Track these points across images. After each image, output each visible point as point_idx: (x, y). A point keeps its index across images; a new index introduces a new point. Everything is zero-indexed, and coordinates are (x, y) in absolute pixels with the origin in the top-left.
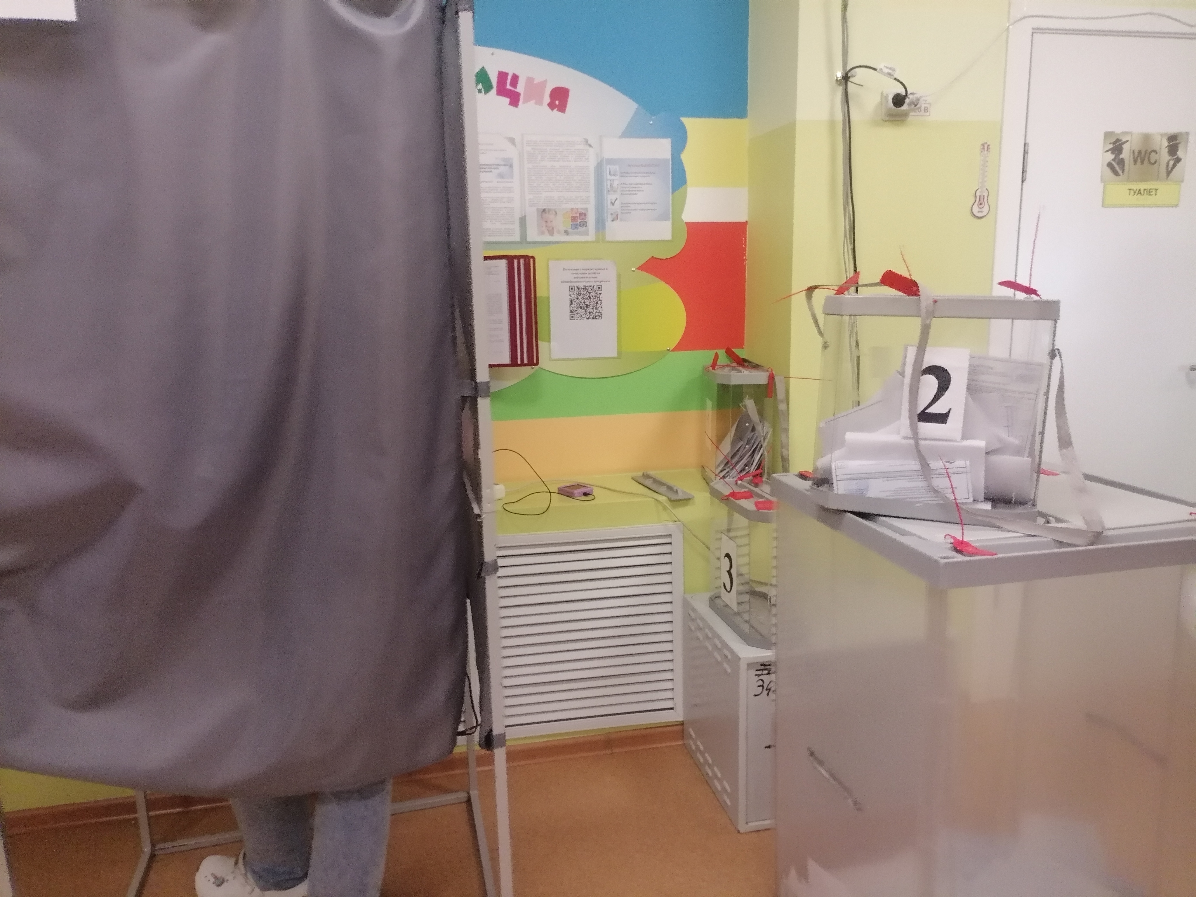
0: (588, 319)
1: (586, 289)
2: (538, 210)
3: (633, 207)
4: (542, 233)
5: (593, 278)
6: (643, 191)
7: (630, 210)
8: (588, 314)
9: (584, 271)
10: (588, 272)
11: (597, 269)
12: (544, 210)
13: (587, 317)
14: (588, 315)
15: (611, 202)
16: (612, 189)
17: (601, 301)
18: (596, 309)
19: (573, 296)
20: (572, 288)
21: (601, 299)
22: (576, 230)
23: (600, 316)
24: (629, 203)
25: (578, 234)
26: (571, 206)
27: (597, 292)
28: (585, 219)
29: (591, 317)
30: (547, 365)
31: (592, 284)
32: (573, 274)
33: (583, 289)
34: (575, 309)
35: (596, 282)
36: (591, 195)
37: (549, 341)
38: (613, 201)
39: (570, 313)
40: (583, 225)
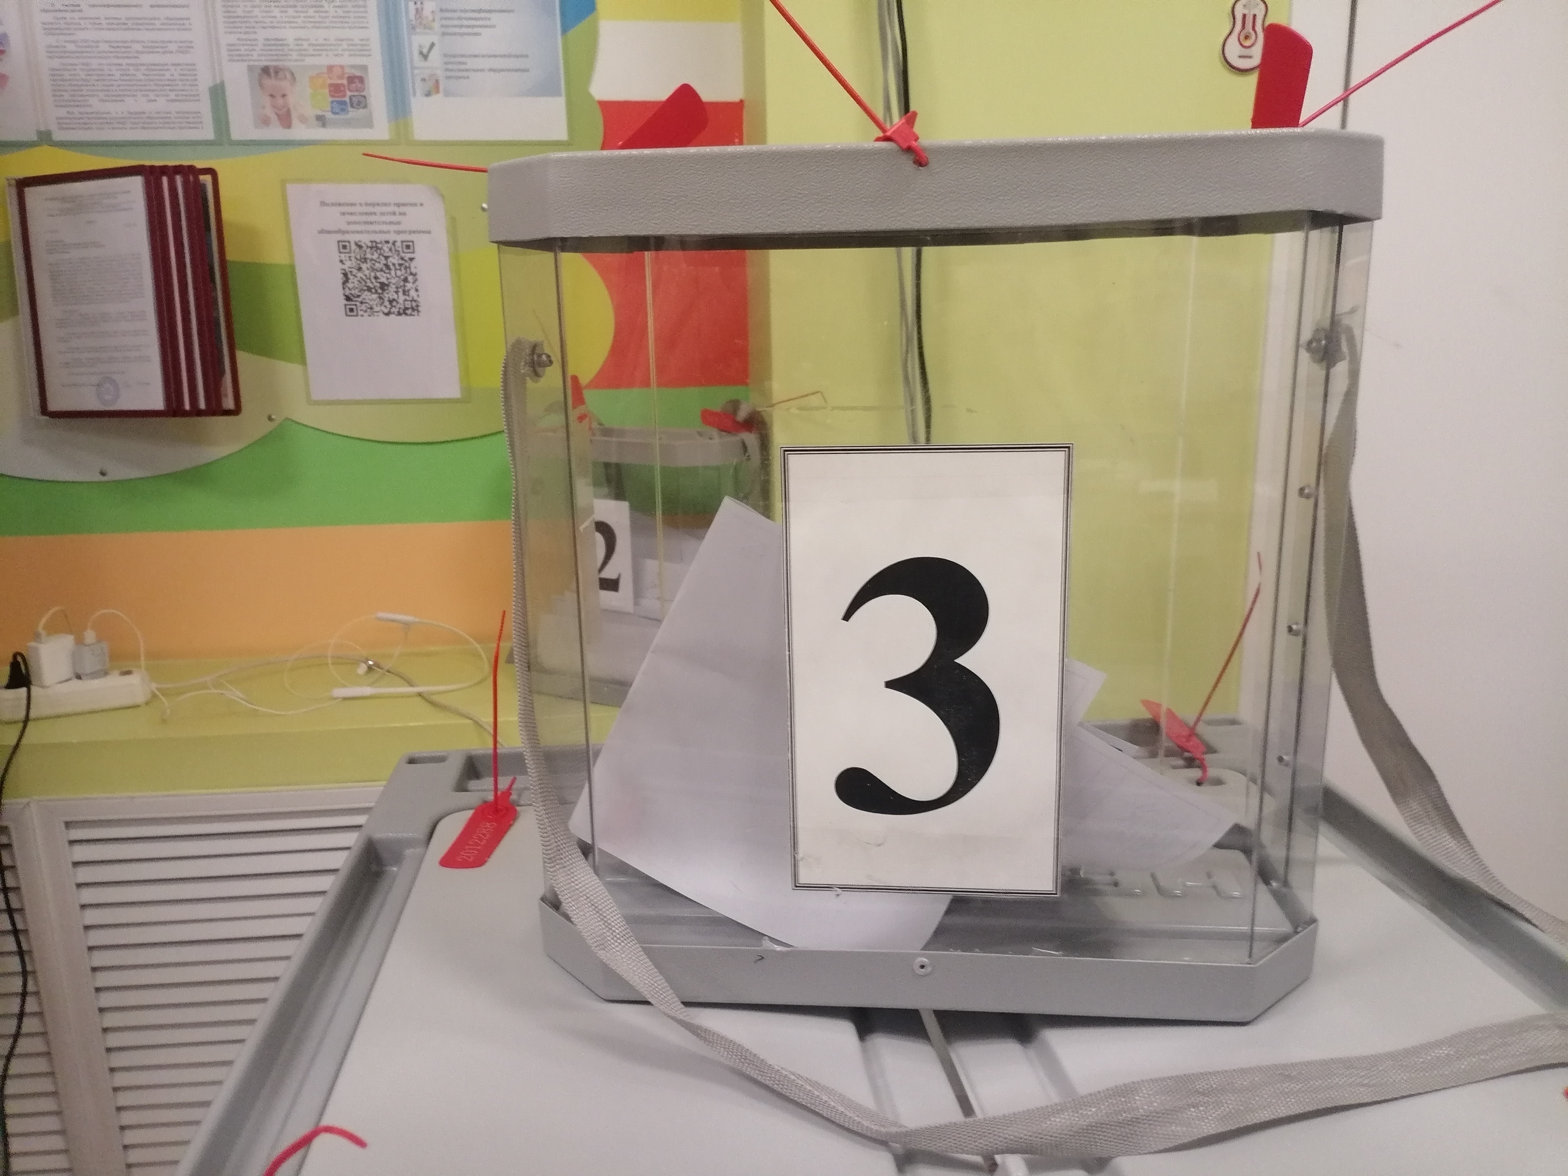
0: (387, 314)
1: (377, 248)
2: (251, 69)
3: (472, 63)
4: (265, 122)
5: (391, 223)
6: (494, 26)
7: (467, 70)
8: (387, 303)
9: (370, 209)
10: (377, 209)
11: (398, 205)
12: (266, 70)
13: (386, 311)
14: (386, 307)
15: (421, 53)
16: (420, 23)
17: (414, 275)
18: (405, 293)
19: (348, 264)
20: (343, 246)
21: (413, 270)
22: (342, 116)
23: (416, 309)
24: (463, 56)
25: (348, 124)
26: (324, 60)
27: (403, 255)
28: (363, 91)
29: (393, 310)
30: (304, 414)
31: (391, 237)
32: (343, 214)
33: (371, 248)
34: (356, 292)
35: (398, 232)
36: (373, 33)
37: (303, 361)
38: (425, 51)
39: (345, 302)
40: (359, 103)
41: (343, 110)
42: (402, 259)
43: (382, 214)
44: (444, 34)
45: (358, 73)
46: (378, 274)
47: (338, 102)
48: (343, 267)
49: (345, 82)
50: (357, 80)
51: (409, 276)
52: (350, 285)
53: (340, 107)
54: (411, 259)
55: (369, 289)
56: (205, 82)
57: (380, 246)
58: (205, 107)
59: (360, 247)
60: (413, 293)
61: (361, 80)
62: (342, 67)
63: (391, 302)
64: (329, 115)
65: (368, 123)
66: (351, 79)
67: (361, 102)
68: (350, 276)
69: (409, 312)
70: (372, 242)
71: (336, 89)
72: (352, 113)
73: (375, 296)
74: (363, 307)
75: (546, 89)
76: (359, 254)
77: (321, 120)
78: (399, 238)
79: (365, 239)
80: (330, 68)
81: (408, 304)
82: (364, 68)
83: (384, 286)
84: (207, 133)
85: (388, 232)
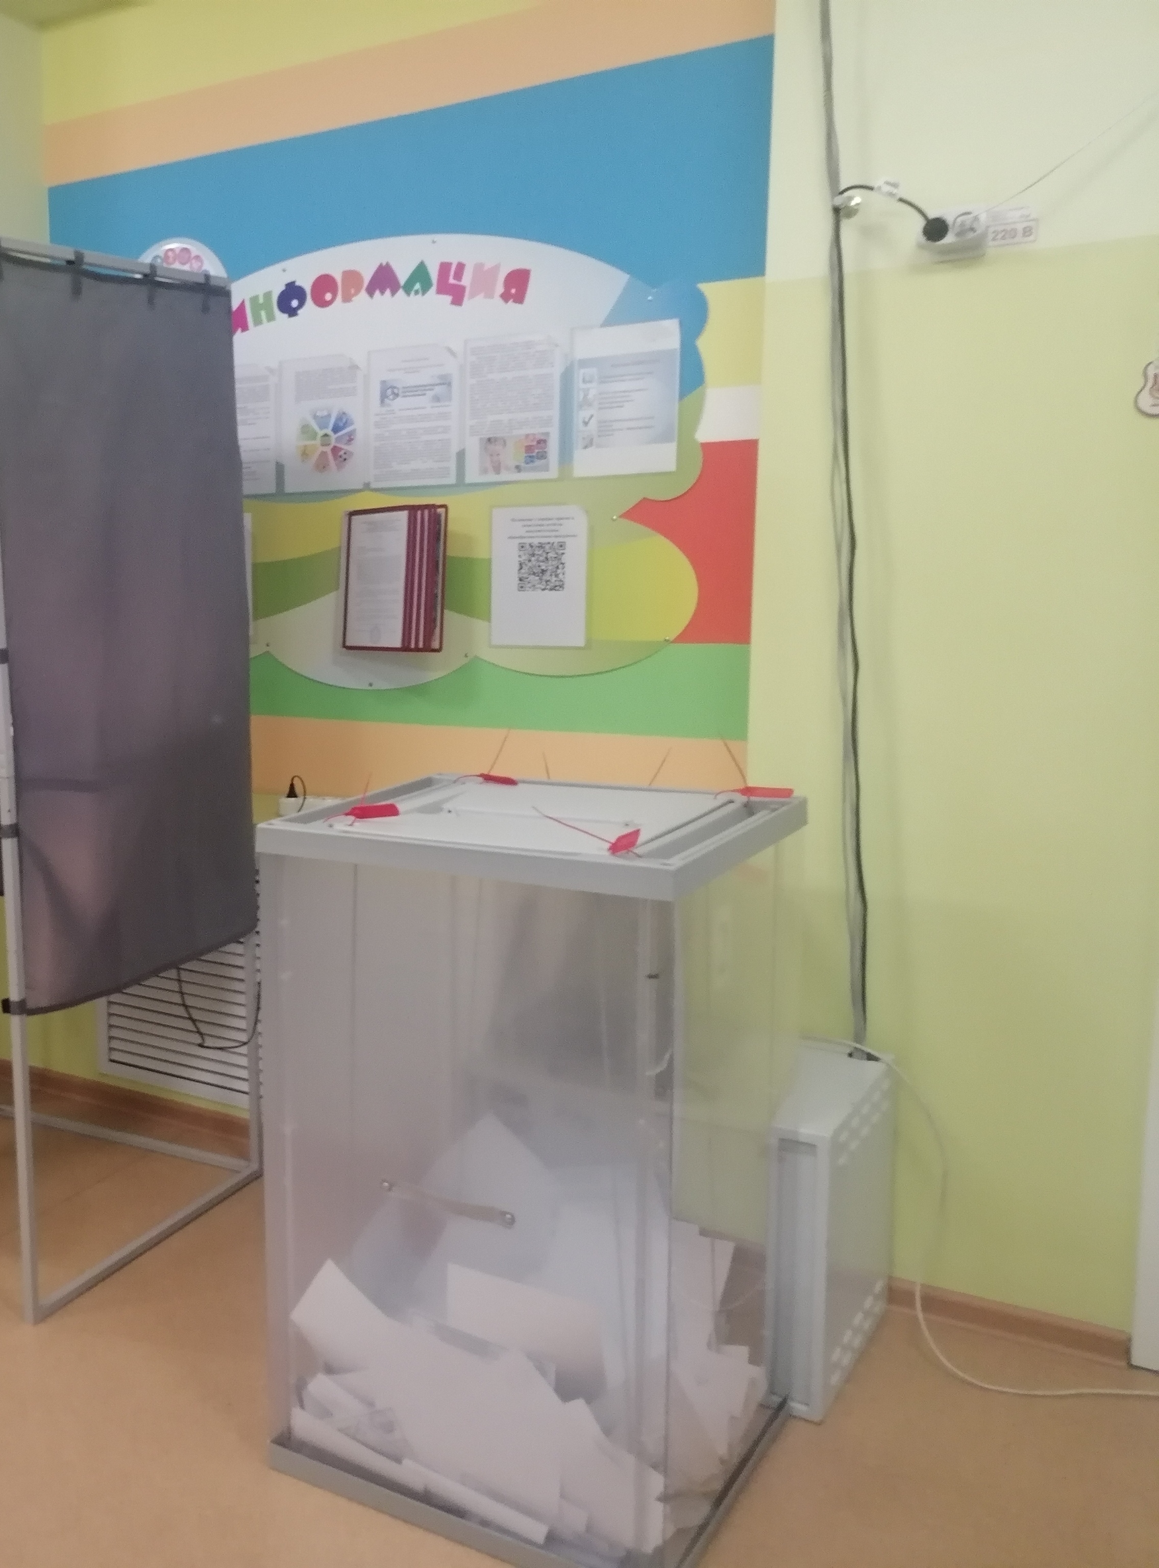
0: (543, 590)
2: (481, 439)
3: (617, 425)
4: (484, 471)
5: (553, 531)
7: (611, 430)
8: (544, 583)
9: (540, 522)
10: (545, 522)
11: (558, 519)
12: (489, 440)
13: (543, 587)
14: (543, 585)
15: (584, 422)
16: (586, 403)
17: (563, 564)
18: (557, 576)
19: (524, 558)
20: (522, 547)
21: (563, 562)
22: (531, 465)
23: (562, 586)
24: (611, 421)
25: (534, 469)
26: (526, 431)
27: (557, 551)
28: (545, 449)
29: (548, 587)
30: (486, 654)
31: (551, 540)
32: (525, 526)
33: (539, 547)
34: (525, 576)
35: (556, 537)
36: (555, 413)
37: (489, 620)
38: (587, 420)
39: (519, 582)
40: (542, 457)
41: (532, 461)
42: (557, 553)
43: (548, 525)
44: (600, 409)
45: (543, 438)
46: (541, 564)
47: (530, 457)
48: (520, 559)
49: (535, 443)
50: (542, 442)
51: (560, 564)
52: (523, 571)
53: (530, 459)
54: (563, 554)
55: (534, 574)
56: (455, 449)
57: (543, 546)
58: (452, 465)
59: (531, 546)
60: (561, 576)
61: (545, 441)
62: (534, 435)
63: (547, 581)
64: (523, 465)
65: (546, 469)
66: (539, 442)
67: (543, 456)
68: (523, 566)
69: (557, 588)
70: (539, 543)
71: (529, 449)
72: (538, 463)
73: (537, 578)
74: (529, 585)
75: (664, 438)
76: (530, 550)
77: (518, 469)
78: (556, 540)
79: (536, 542)
80: (527, 436)
81: (557, 583)
82: (547, 434)
83: (543, 572)
84: (452, 480)
85: (550, 537)
